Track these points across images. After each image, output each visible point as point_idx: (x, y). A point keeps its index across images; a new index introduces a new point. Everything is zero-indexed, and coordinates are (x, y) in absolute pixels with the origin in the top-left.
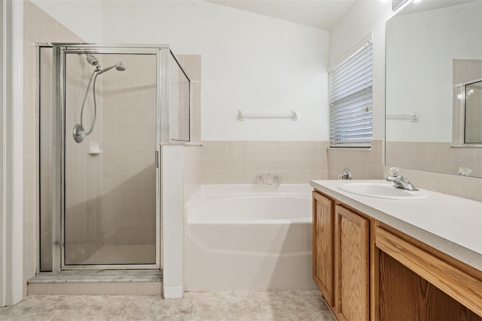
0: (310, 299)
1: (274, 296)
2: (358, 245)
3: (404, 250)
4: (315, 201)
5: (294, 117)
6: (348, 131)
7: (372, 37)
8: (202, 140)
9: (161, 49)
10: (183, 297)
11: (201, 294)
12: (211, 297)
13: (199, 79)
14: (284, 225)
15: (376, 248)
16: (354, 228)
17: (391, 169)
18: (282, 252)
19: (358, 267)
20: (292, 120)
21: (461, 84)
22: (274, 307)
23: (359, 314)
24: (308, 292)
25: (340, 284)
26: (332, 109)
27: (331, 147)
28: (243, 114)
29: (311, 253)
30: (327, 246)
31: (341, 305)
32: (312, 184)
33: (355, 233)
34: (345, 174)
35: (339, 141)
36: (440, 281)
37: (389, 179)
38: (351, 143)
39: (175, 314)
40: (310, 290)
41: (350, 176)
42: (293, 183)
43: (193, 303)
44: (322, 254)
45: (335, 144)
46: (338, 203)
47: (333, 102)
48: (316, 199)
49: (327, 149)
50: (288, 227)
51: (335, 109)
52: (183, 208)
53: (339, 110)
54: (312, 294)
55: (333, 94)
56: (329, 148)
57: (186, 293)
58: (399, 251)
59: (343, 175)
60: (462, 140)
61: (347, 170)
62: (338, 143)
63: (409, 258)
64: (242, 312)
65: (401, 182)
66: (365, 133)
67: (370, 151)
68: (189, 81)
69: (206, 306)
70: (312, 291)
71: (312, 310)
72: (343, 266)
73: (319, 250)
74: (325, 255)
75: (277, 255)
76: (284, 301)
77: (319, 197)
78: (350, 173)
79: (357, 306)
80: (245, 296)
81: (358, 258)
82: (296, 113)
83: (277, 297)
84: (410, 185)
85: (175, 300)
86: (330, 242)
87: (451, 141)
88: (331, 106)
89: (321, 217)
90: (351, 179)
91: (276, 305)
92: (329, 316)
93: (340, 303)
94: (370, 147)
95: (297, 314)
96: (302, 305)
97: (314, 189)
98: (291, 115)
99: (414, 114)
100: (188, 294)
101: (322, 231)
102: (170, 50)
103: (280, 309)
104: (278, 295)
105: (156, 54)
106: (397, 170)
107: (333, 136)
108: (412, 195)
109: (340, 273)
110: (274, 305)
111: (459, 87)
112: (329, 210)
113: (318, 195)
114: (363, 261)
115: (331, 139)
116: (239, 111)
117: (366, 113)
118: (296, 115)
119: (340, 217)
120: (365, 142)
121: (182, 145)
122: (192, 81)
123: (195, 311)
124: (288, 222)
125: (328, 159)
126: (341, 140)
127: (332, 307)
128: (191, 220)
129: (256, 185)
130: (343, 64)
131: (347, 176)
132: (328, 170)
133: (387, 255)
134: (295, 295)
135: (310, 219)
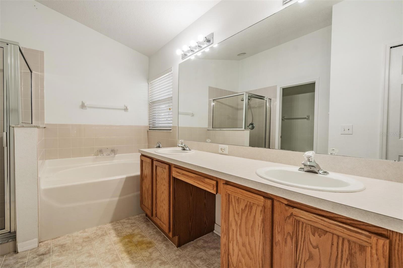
0: (138, 219)
1: (115, 224)
2: (165, 179)
3: (183, 174)
4: (142, 161)
5: (126, 109)
6: (160, 120)
7: (173, 70)
8: (45, 123)
9: (9, 44)
10: (38, 246)
11: (56, 240)
12: (65, 239)
13: (42, 71)
14: (121, 179)
15: (173, 177)
16: (163, 171)
17: (180, 141)
18: (121, 196)
19: (165, 189)
20: (125, 111)
21: (211, 99)
22: (116, 230)
23: (165, 212)
24: (137, 216)
25: (156, 202)
26: (151, 106)
27: (149, 129)
28: (86, 104)
29: (139, 192)
30: (149, 185)
31: (156, 213)
32: (140, 151)
33: (163, 173)
34: (158, 145)
35: (154, 126)
36: (194, 182)
37: (179, 146)
38: (161, 127)
39: (33, 258)
40: (138, 215)
41: (161, 146)
42: (125, 153)
43: (49, 247)
44: (146, 191)
45: (152, 128)
46: (155, 160)
47: (151, 102)
48: (142, 159)
49: (147, 131)
50: (124, 180)
51: (152, 107)
52: (38, 177)
53: (155, 107)
54: (139, 216)
55: (151, 97)
56: (149, 130)
57: (41, 243)
58: (182, 175)
59: (157, 146)
60: (211, 127)
61: (159, 143)
62: (154, 127)
63: (184, 177)
64: (93, 239)
65: (185, 147)
66: (169, 122)
67: (171, 132)
68: (31, 72)
69: (62, 245)
70: (139, 215)
71: (140, 224)
72: (158, 192)
73: (144, 188)
74: (148, 191)
75: (116, 199)
76: (122, 225)
77: (144, 158)
78: (161, 145)
79: (164, 209)
80: (94, 230)
81: (165, 185)
82: (128, 107)
83: (117, 224)
84: (188, 148)
85: (30, 251)
86: (151, 182)
87: (207, 127)
88: (150, 104)
89: (145, 169)
90: (161, 148)
91: (117, 228)
92: (149, 224)
93: (156, 212)
94: (171, 130)
95: (131, 229)
96: (134, 223)
97: (141, 154)
98: (124, 108)
99: (192, 113)
100: (43, 243)
101: (146, 177)
102: (19, 47)
103: (120, 229)
104: (118, 223)
105: (3, 48)
106: (183, 141)
107: (151, 123)
108: (189, 152)
109: (156, 196)
110: (116, 229)
111: (211, 100)
112: (150, 165)
113: (144, 157)
114: (167, 185)
115: (149, 124)
116: (82, 102)
117: (169, 111)
118: (127, 108)
119: (156, 167)
120: (169, 127)
121: (36, 127)
122: (33, 72)
123: (53, 251)
124: (124, 176)
125: (148, 137)
126: (156, 125)
127: (152, 216)
128: (43, 186)
129: (97, 156)
130: (157, 80)
131: (159, 146)
132: (148, 143)
133: (177, 179)
134: (129, 220)
135: (139, 173)
